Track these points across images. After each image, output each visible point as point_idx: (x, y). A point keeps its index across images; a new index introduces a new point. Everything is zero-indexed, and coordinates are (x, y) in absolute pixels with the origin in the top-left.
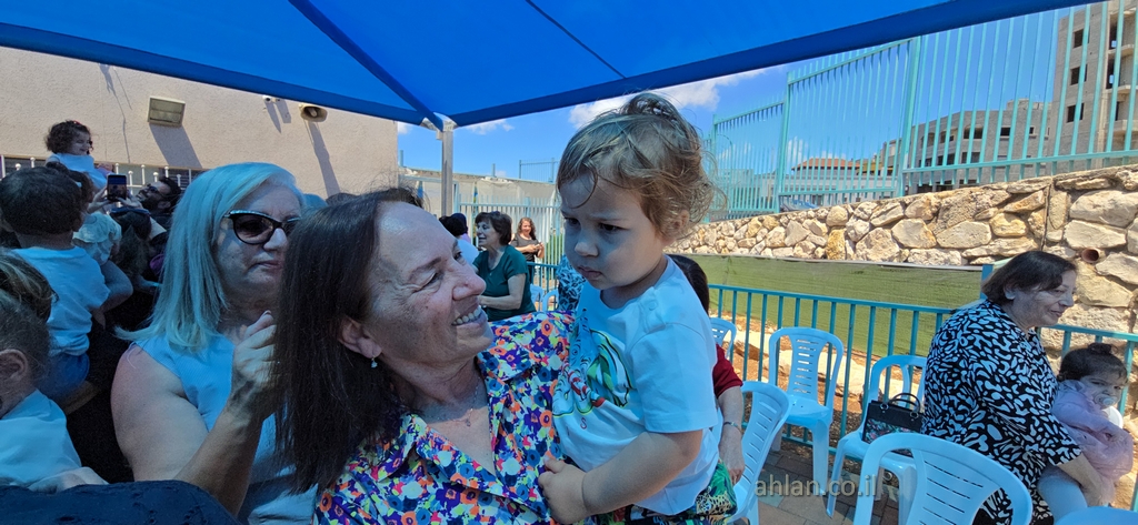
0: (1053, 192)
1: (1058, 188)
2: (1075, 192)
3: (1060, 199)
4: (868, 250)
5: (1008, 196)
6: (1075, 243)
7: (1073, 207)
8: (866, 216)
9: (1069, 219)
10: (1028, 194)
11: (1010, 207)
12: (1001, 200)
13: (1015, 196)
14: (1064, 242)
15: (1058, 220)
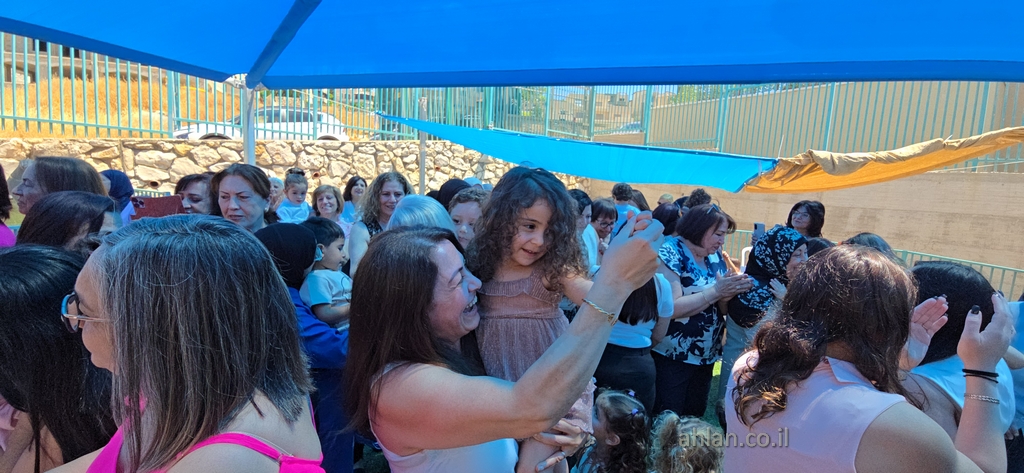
0: (123, 148)
1: (125, 146)
2: (136, 150)
3: (128, 153)
5: (91, 148)
6: (145, 178)
7: (137, 158)
9: (136, 164)
10: (107, 148)
11: (94, 155)
12: (88, 150)
13: (97, 148)
14: (136, 177)
15: (131, 166)
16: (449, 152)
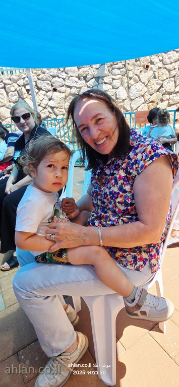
16: (64, 74)
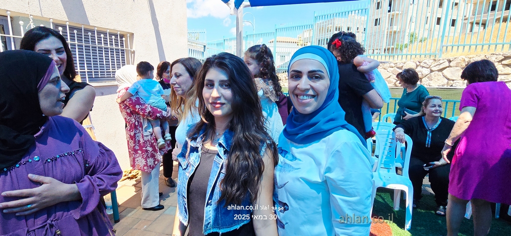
4: (430, 82)
8: (428, 66)
